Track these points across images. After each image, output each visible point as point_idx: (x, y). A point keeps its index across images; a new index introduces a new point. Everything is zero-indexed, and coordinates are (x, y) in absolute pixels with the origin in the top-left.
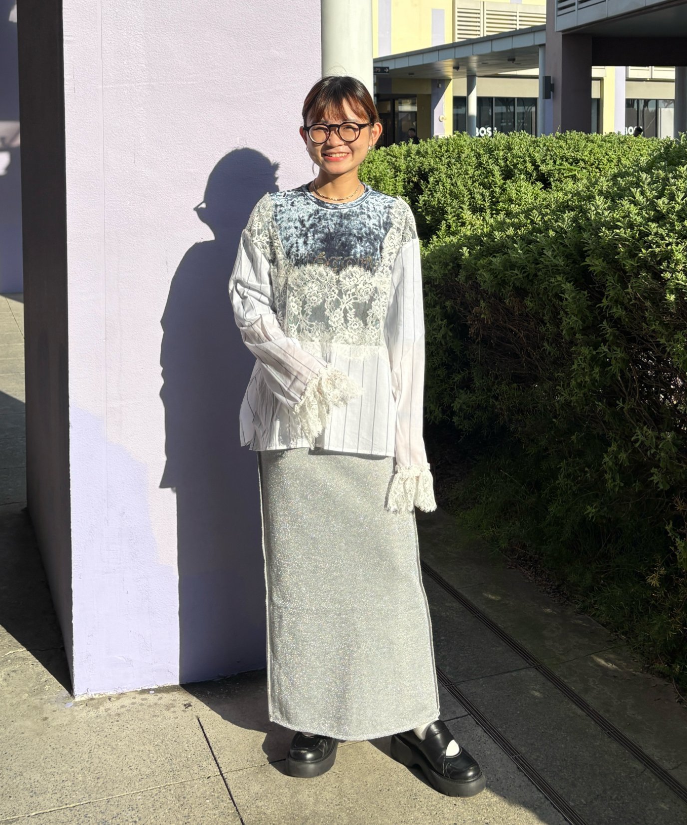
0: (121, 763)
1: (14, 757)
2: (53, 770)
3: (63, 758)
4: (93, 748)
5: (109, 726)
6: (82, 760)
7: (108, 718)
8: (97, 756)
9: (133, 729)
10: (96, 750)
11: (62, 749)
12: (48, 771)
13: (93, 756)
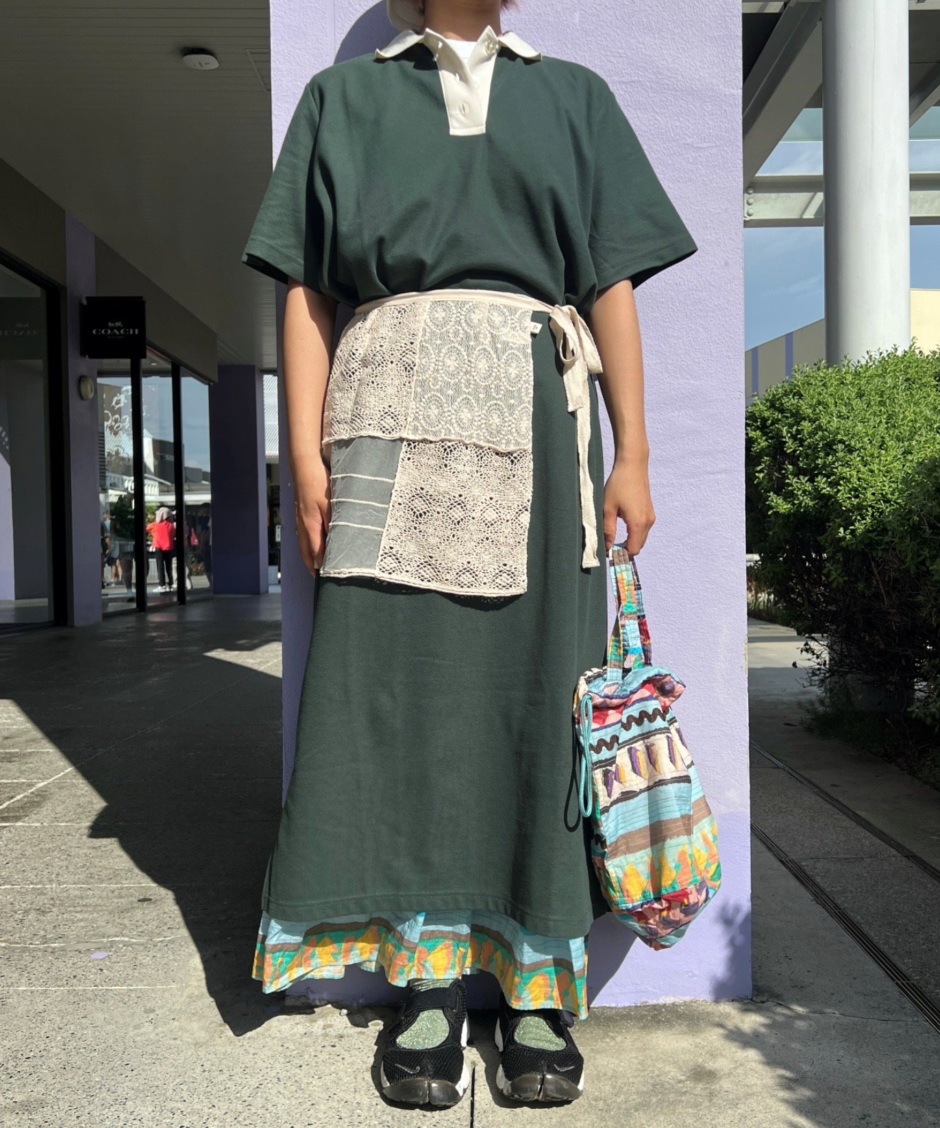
0: (298, 1116)
1: (135, 1072)
2: (180, 1105)
3: (209, 1089)
4: (266, 1081)
5: (315, 1051)
6: (237, 1098)
7: (321, 1038)
8: (265, 1096)
9: (352, 1064)
10: (269, 1085)
11: (217, 1073)
12: (170, 1105)
13: (259, 1094)
